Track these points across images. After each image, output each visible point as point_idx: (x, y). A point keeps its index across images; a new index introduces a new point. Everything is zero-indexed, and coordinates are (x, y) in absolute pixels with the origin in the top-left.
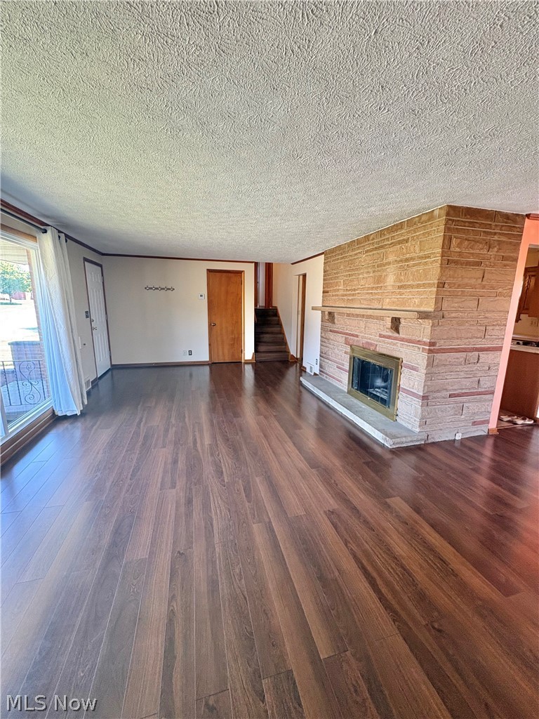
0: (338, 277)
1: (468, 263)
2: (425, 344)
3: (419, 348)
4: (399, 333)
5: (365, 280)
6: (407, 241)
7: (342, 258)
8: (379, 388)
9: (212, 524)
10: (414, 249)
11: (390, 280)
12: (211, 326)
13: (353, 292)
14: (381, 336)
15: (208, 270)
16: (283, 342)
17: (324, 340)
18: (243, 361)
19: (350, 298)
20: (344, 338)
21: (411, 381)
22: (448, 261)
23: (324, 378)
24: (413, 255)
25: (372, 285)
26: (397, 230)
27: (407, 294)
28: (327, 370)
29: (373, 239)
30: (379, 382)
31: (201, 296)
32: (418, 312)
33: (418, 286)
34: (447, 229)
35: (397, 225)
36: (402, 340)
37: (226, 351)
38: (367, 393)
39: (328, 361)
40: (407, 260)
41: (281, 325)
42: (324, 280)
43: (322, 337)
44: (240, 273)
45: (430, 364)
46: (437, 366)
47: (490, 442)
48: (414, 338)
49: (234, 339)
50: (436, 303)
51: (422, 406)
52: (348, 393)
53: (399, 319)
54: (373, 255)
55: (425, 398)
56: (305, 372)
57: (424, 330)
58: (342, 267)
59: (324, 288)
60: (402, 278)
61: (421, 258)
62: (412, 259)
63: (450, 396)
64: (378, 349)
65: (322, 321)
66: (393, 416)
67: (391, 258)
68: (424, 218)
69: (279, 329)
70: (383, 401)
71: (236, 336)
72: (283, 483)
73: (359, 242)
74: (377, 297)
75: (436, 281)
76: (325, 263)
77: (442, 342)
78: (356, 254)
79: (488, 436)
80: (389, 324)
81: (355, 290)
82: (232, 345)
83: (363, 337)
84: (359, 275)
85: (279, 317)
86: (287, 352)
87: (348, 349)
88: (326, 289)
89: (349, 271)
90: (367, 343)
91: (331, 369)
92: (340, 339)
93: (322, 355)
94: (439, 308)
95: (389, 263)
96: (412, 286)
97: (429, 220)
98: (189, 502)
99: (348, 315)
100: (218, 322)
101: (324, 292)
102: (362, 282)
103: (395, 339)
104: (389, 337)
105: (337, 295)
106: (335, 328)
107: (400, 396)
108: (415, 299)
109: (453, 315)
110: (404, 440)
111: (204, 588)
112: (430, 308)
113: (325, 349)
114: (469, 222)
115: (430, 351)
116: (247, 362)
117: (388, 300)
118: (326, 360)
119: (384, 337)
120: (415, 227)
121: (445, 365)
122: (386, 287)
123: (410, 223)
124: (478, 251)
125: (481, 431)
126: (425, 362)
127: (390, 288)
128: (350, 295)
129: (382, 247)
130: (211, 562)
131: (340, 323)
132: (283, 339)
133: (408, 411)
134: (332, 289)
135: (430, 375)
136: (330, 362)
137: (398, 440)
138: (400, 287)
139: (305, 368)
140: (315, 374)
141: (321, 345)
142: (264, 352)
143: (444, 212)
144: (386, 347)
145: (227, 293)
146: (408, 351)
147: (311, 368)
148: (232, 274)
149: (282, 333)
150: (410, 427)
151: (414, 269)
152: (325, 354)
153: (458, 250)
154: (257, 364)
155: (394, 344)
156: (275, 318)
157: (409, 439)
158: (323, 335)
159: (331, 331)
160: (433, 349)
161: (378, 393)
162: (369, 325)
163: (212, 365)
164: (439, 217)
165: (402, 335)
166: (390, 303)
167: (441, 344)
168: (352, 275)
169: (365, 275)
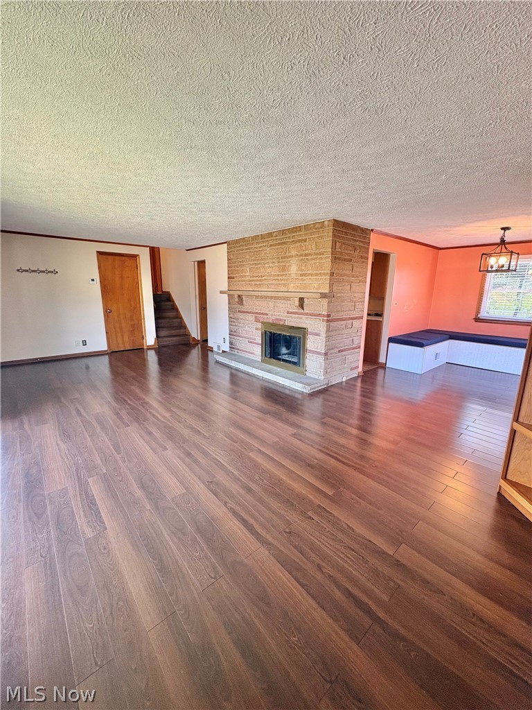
0: (243, 265)
1: (345, 260)
2: (324, 316)
3: (320, 319)
4: (303, 309)
5: (270, 269)
6: (305, 241)
7: (246, 249)
8: (285, 354)
9: (219, 461)
10: (311, 247)
11: (294, 269)
12: (107, 313)
13: (260, 278)
14: (288, 312)
15: (97, 252)
16: (182, 325)
17: (232, 320)
18: (145, 347)
19: (258, 283)
20: (254, 317)
21: (315, 344)
22: (336, 258)
23: (236, 353)
24: (310, 251)
25: (277, 273)
26: (296, 232)
27: (307, 280)
28: (238, 346)
29: (276, 236)
30: (284, 350)
31: (93, 280)
32: (320, 293)
33: (316, 275)
34: (334, 236)
35: (296, 228)
36: (307, 314)
37: (126, 339)
38: (279, 359)
39: (238, 338)
40: (306, 255)
41: (177, 310)
42: (228, 267)
43: (229, 317)
44: (135, 257)
45: (328, 330)
46: (332, 331)
47: (359, 381)
48: (315, 312)
49: (133, 326)
50: (330, 287)
51: (325, 360)
52: (262, 361)
53: (303, 298)
54: (277, 248)
55: (326, 354)
56: (212, 351)
57: (323, 307)
58: (247, 257)
59: (228, 274)
60: (303, 268)
61: (317, 254)
62: (310, 254)
63: (339, 352)
64: (286, 324)
65: (229, 304)
66: (304, 373)
67: (293, 253)
68: (317, 226)
69: (175, 313)
70: (294, 363)
71: (136, 322)
72: (251, 427)
73: (262, 236)
74: (283, 282)
75: (329, 272)
76: (228, 252)
77: (334, 314)
78: (261, 247)
79: (358, 376)
80: (297, 303)
81: (261, 276)
82: (132, 332)
83: (272, 315)
84: (265, 264)
85: (174, 302)
86: (187, 335)
87: (259, 325)
88: (232, 275)
89: (254, 260)
90: (277, 319)
91: (242, 344)
92: (251, 318)
93: (232, 333)
94: (331, 291)
95: (292, 257)
96: (312, 275)
97: (321, 228)
98: (189, 454)
99: (257, 297)
100: (114, 308)
101: (229, 278)
102: (269, 270)
103: (301, 314)
104: (295, 313)
105: (244, 281)
106: (244, 308)
107: (308, 356)
108: (313, 285)
109: (339, 295)
110: (316, 385)
111: (242, 492)
112: (326, 291)
113: (234, 328)
114: (345, 232)
115: (328, 321)
116: (150, 348)
117: (292, 285)
118: (236, 337)
119: (292, 313)
120: (311, 231)
121: (336, 330)
122: (290, 274)
123: (307, 227)
124: (349, 252)
125: (355, 374)
126: (325, 329)
127: (293, 276)
128: (257, 280)
129: (284, 243)
130: (236, 479)
131: (249, 304)
132: (181, 323)
133: (314, 366)
134: (237, 275)
135: (328, 338)
136: (241, 339)
137: (313, 386)
138: (301, 275)
139: (212, 348)
140: (224, 352)
141: (230, 325)
142: (164, 337)
143: (331, 224)
144: (292, 321)
145: (122, 277)
146: (312, 322)
147: (219, 347)
148: (126, 258)
149: (179, 317)
150: (317, 377)
151: (312, 262)
152: (235, 332)
153: (340, 250)
154: (159, 349)
155: (300, 318)
156: (169, 303)
157: (319, 385)
158: (231, 316)
159: (239, 312)
160: (329, 319)
161: (286, 357)
162: (277, 304)
163: (112, 354)
164: (328, 226)
165: (306, 311)
166: (294, 288)
167: (334, 316)
168: (258, 264)
169: (271, 265)
